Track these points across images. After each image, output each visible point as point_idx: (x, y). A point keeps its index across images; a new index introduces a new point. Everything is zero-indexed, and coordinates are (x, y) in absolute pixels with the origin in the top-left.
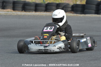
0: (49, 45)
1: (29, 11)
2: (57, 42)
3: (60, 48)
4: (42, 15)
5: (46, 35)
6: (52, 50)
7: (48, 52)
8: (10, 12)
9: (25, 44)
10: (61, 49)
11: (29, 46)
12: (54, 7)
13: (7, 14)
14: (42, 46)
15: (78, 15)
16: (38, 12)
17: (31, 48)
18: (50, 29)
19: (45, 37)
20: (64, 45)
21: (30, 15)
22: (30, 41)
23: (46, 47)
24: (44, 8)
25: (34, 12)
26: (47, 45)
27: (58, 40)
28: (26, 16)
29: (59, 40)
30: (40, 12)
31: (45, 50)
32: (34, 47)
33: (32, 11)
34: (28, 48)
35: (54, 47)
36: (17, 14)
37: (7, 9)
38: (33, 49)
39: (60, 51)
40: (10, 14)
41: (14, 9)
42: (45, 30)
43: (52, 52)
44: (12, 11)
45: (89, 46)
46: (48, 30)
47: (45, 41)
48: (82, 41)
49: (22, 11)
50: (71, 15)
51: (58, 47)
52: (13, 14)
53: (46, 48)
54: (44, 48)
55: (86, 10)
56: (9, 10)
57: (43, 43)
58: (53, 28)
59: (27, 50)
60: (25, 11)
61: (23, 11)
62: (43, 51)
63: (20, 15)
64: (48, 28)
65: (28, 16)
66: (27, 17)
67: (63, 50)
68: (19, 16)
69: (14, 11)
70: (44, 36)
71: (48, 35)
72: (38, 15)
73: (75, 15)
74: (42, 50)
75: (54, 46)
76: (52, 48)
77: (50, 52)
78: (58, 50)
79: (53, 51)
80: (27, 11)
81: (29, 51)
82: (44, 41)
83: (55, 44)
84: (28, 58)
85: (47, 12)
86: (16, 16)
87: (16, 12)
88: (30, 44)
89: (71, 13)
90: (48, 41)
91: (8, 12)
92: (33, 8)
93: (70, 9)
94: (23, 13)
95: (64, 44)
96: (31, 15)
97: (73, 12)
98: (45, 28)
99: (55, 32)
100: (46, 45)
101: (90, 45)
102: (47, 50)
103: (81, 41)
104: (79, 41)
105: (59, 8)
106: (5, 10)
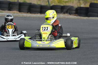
1: (35, 13)
8: (16, 14)
12: (59, 9)
15: (81, 17)
16: (43, 14)
21: (35, 16)
25: (39, 14)
28: (32, 17)
33: (38, 13)
36: (22, 15)
37: (13, 10)
40: (16, 16)
41: (20, 11)
44: (18, 12)
50: (75, 17)
52: (19, 15)
55: (89, 13)
60: (31, 13)
61: (29, 13)
63: (25, 16)
65: (34, 17)
66: (32, 18)
68: (25, 18)
69: (20, 13)
72: (43, 17)
73: (79, 17)
80: (33, 13)
84: (33, 59)
86: (21, 17)
87: (22, 14)
89: (75, 15)
91: (14, 13)
92: (38, 10)
93: (74, 12)
94: (29, 15)
96: (37, 16)
97: (76, 15)
105: (63, 11)
106: (11, 12)
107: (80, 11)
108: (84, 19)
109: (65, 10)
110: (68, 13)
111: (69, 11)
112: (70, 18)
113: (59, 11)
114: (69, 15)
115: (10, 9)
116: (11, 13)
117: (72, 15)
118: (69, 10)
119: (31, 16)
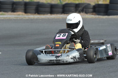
0: (61, 55)
1: (44, 14)
2: (71, 51)
3: (75, 57)
4: (58, 18)
5: (58, 43)
6: (65, 60)
7: (60, 63)
8: (21, 16)
9: (34, 54)
10: (76, 59)
11: (39, 56)
12: (72, 8)
13: (17, 17)
14: (53, 56)
15: (100, 16)
16: (54, 14)
17: (40, 59)
18: (63, 36)
19: (57, 46)
20: (79, 55)
21: (44, 18)
22: (40, 51)
23: (58, 57)
24: (61, 10)
25: (49, 15)
26: (60, 55)
27: (72, 49)
28: (40, 19)
29: (74, 48)
30: (57, 14)
31: (56, 60)
32: (44, 58)
33: (47, 14)
34: (37, 59)
35: (67, 57)
36: (28, 17)
37: (17, 12)
38: (43, 60)
39: (74, 61)
40: (21, 18)
41: (26, 12)
42: (57, 38)
43: (65, 62)
44: (24, 14)
45: (109, 55)
46: (61, 37)
47: (57, 51)
48: (101, 49)
49: (35, 13)
50: (92, 17)
51: (71, 57)
52: (24, 17)
53: (58, 59)
54: (55, 59)
55: (109, 11)
56: (20, 13)
57: (54, 52)
58: (66, 35)
59: (36, 62)
60: (39, 14)
62: (55, 62)
63: (32, 18)
64: (61, 35)
65: (42, 19)
66: (41, 21)
67: (78, 60)
69: (26, 14)
70: (55, 44)
71: (60, 43)
73: (97, 16)
74: (53, 60)
75: (67, 55)
76: (65, 58)
77: (62, 63)
78: (72, 61)
79: (67, 61)
80: (41, 14)
81: (39, 62)
82: (55, 51)
83: (68, 54)
85: (64, 14)
86: (27, 20)
87: (28, 15)
88: (40, 54)
89: (93, 14)
90: (60, 51)
91: (19, 15)
93: (91, 10)
94: (37, 16)
95: (78, 53)
96: (46, 18)
97: (94, 13)
98: (58, 36)
99: (69, 39)
100: (58, 55)
101: (110, 53)
102: (60, 60)
103: (99, 49)
104: (97, 49)
105: (78, 9)
106: (15, 13)
107: (98, 9)
108: (103, 18)
109: (80, 9)
110: (84, 12)
111: (85, 10)
112: (87, 18)
113: (73, 10)
114: (85, 14)
115: (14, 10)
116: (15, 15)
117: (89, 14)
118: (86, 8)
119: (39, 17)
